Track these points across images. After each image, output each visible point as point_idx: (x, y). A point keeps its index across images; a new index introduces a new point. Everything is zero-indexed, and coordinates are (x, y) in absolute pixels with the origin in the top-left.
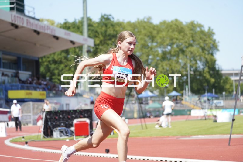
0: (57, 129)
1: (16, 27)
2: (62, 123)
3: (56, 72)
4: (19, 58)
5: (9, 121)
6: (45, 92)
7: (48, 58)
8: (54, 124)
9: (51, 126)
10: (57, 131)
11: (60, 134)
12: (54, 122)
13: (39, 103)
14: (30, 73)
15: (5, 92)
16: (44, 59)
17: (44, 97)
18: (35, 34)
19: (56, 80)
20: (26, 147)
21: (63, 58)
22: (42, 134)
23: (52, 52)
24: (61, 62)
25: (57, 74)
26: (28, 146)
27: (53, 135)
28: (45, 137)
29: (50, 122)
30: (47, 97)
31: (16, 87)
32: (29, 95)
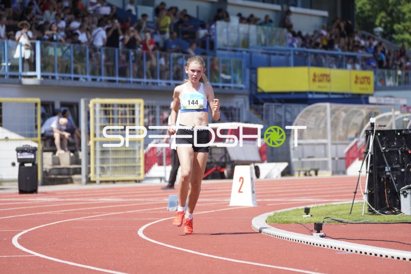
5: (262, 162)
6: (370, 74)
8: (403, 170)
9: (393, 179)
12: (403, 165)
13: (354, 107)
14: (325, 14)
15: (248, 71)
17: (368, 88)
19: (407, 35)
20: (315, 239)
22: (365, 199)
25: (409, 15)
26: (322, 237)
27: (399, 207)
28: (374, 213)
29: (390, 164)
30: (376, 89)
31: (282, 58)
32: (320, 81)
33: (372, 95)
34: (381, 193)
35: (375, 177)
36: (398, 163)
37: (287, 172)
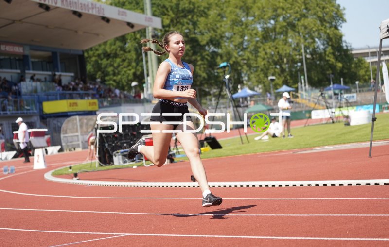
0: (118, 153)
1: (47, 8)
2: (125, 143)
3: (110, 69)
4: (54, 54)
5: (48, 146)
6: (96, 101)
7: (97, 50)
8: (113, 145)
9: (110, 149)
10: (119, 155)
11: (123, 159)
12: (113, 142)
13: (90, 117)
14: (72, 74)
15: (38, 104)
16: (91, 53)
17: (95, 108)
18: (75, 17)
19: (111, 82)
20: (75, 181)
21: (119, 49)
22: (97, 160)
23: (101, 42)
24: (116, 56)
25: (111, 73)
26: (78, 179)
27: (113, 162)
28: (101, 166)
29: (108, 142)
30: (100, 107)
31: (54, 97)
32: (73, 106)
33: (97, 111)
34: (104, 156)
35: (101, 149)
36: (111, 141)
37: (61, 150)
